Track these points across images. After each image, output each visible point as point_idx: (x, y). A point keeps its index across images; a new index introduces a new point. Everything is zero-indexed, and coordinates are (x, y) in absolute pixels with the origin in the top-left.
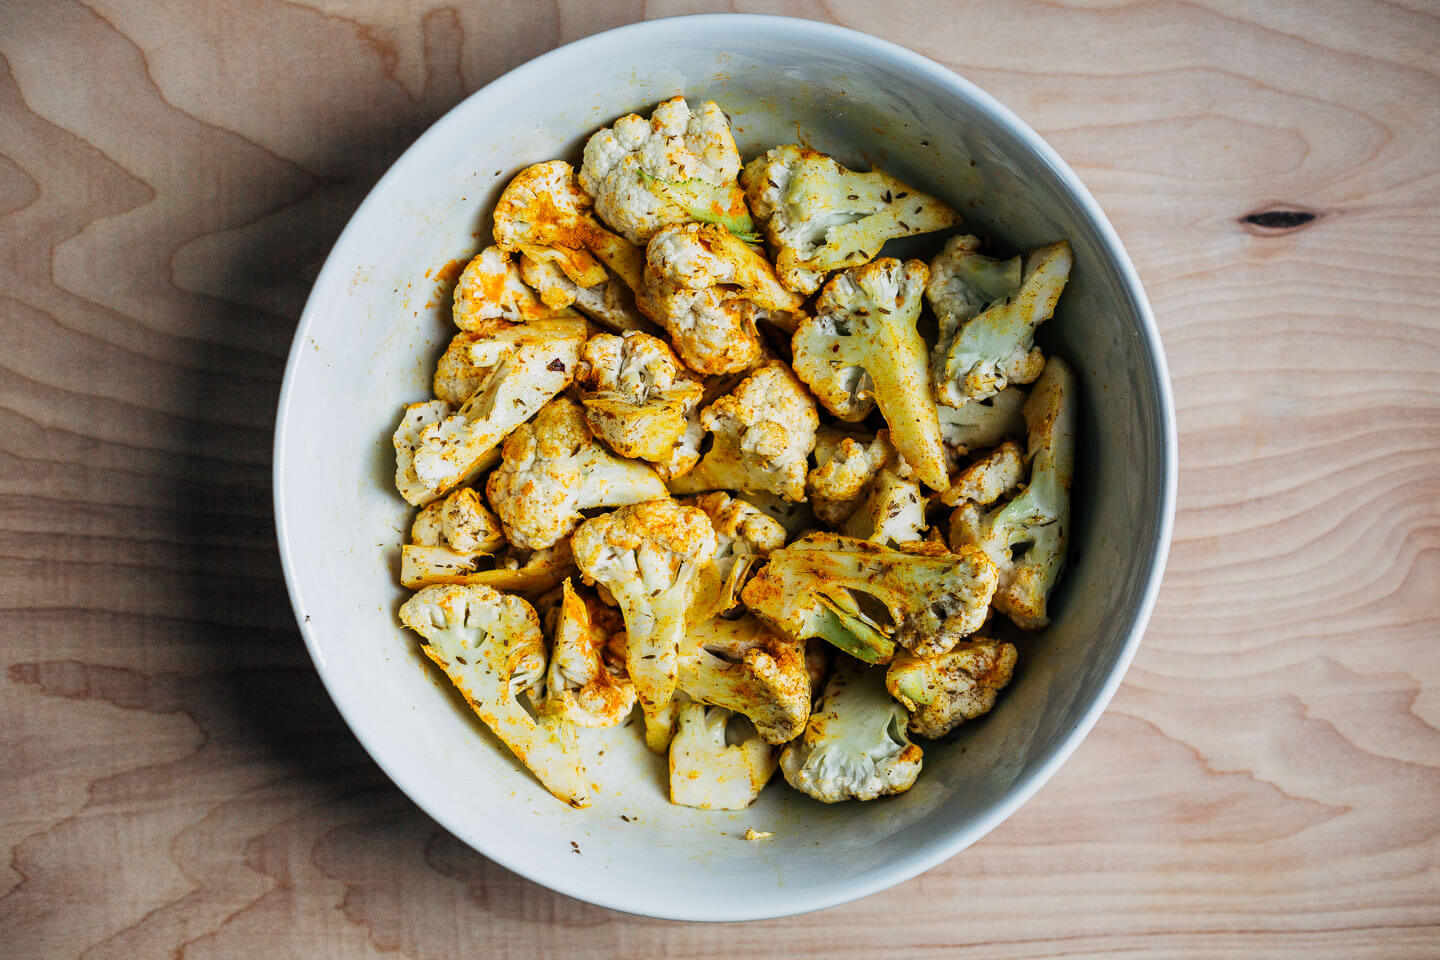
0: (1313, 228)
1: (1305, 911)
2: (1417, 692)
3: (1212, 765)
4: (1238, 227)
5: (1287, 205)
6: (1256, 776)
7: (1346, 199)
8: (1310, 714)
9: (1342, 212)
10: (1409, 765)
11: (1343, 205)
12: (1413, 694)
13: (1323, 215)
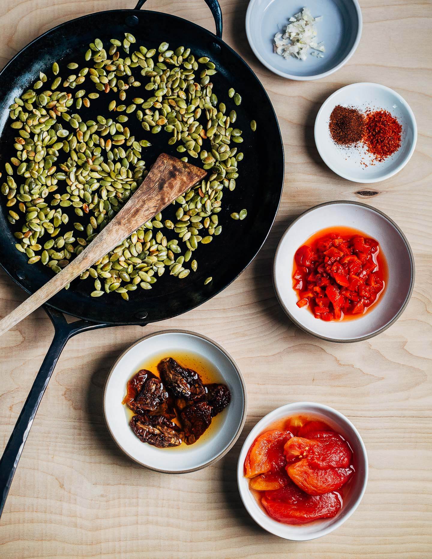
0: (378, 196)
1: (369, 410)
2: (406, 342)
3: (340, 362)
4: (354, 195)
5: (370, 189)
6: (354, 367)
7: (388, 188)
8: (372, 347)
9: (387, 192)
10: (403, 365)
11: (387, 190)
12: (405, 343)
13: (381, 192)
